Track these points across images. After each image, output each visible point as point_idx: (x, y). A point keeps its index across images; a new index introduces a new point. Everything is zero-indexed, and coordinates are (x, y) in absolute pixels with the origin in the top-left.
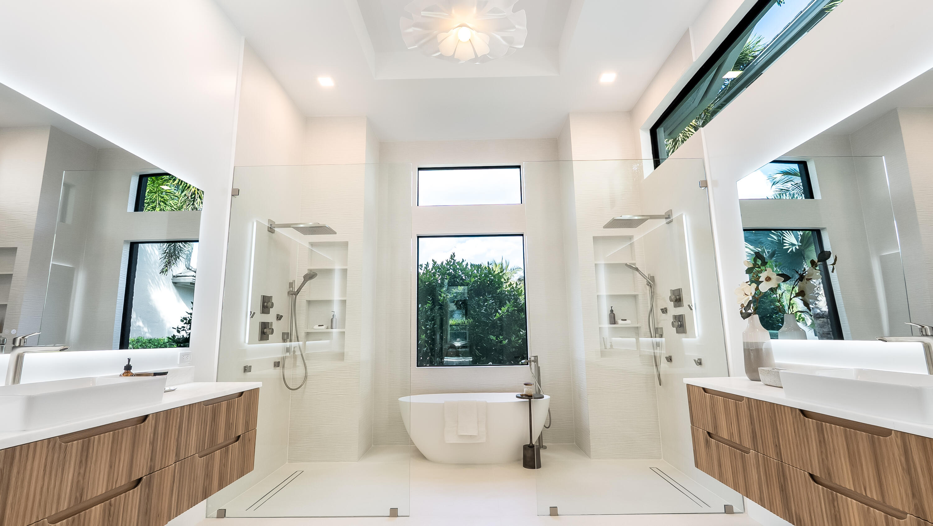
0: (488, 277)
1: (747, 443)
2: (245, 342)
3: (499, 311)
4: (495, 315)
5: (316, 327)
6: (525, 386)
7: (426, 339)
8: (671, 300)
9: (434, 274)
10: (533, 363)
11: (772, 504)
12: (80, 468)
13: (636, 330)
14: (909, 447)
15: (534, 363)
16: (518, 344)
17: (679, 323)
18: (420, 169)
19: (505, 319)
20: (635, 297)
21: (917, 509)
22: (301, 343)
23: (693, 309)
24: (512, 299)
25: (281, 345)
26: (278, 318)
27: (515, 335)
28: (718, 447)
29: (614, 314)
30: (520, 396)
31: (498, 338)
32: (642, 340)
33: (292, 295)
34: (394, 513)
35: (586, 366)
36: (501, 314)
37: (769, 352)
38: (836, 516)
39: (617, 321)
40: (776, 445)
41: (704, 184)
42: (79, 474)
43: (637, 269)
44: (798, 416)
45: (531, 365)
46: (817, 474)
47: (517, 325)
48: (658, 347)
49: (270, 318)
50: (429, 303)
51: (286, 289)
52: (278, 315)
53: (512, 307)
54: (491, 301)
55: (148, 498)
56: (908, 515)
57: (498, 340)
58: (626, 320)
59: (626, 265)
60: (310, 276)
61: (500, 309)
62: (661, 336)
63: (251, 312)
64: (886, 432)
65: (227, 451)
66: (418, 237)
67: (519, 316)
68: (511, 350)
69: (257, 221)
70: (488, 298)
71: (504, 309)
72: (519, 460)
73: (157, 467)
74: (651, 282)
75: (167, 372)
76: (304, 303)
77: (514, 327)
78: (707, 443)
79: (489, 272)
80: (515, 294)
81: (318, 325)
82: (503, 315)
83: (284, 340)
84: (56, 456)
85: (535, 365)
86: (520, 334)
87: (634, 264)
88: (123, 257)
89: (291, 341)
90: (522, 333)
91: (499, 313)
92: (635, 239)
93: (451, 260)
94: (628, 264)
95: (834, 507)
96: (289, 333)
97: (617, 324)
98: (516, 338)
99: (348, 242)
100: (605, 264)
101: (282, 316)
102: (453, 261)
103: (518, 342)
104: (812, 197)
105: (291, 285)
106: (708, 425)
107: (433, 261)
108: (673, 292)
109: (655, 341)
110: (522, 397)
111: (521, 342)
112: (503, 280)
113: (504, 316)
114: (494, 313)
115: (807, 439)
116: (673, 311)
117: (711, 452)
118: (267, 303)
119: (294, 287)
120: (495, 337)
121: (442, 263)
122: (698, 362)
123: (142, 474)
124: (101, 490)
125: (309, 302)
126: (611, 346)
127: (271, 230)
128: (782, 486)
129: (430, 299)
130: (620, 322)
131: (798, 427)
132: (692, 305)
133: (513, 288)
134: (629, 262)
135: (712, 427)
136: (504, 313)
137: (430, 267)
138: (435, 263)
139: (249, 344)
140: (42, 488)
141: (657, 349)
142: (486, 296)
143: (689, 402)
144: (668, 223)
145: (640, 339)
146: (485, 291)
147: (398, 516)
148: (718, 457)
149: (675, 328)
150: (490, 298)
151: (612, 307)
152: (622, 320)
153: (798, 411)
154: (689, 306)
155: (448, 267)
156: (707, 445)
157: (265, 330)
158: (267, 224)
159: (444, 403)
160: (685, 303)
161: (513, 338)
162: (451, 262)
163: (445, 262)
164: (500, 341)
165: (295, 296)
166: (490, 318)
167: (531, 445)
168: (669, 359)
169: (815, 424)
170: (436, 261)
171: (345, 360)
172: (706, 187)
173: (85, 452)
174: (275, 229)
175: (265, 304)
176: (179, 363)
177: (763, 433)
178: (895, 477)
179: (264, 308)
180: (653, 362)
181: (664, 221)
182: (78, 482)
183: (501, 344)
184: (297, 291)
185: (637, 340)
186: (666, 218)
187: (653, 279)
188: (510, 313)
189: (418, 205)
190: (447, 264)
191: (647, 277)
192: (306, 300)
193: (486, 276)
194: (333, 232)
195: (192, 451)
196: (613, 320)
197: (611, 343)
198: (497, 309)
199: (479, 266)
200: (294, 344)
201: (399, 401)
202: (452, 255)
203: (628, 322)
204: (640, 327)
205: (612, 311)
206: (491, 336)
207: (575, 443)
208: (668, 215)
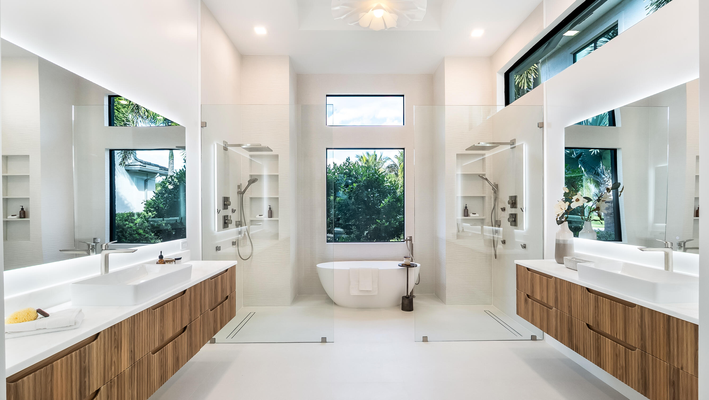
0: (374, 175)
1: (551, 303)
2: (215, 230)
3: (383, 202)
4: (380, 205)
5: (258, 216)
6: (404, 258)
8: (509, 203)
9: (334, 172)
10: (408, 241)
11: (562, 339)
12: (161, 323)
13: (482, 221)
14: (644, 314)
15: (410, 241)
16: (396, 226)
17: (513, 219)
18: (327, 96)
19: (387, 208)
20: (483, 198)
21: (642, 346)
22: (248, 227)
23: (524, 211)
24: (391, 192)
25: (236, 229)
26: (233, 211)
27: (393, 218)
28: (533, 304)
29: (468, 210)
30: (401, 265)
31: (382, 221)
32: (486, 227)
33: (240, 195)
34: (324, 340)
36: (384, 204)
37: (571, 246)
38: (598, 347)
39: (469, 215)
40: (569, 306)
41: (541, 125)
43: (486, 179)
44: (584, 291)
45: (407, 243)
46: (591, 324)
47: (395, 212)
48: (496, 234)
49: (228, 212)
51: (236, 190)
52: (232, 209)
53: (392, 199)
54: (377, 194)
55: (191, 337)
56: (637, 349)
57: (382, 222)
58: (475, 214)
59: (479, 176)
60: (252, 181)
61: (384, 200)
62: (499, 226)
63: (217, 210)
64: (633, 305)
66: (327, 149)
67: (396, 205)
68: (391, 230)
69: (217, 144)
70: (374, 192)
71: (387, 200)
72: (398, 305)
73: (193, 319)
76: (248, 200)
77: (393, 213)
78: (526, 301)
79: (375, 172)
80: (393, 188)
82: (386, 204)
83: (237, 226)
84: (151, 317)
85: (410, 243)
86: (397, 218)
87: (484, 175)
88: (106, 161)
89: (241, 226)
90: (398, 217)
91: (382, 203)
92: (486, 156)
93: (346, 162)
95: (598, 342)
96: (240, 220)
97: (469, 216)
98: (394, 221)
99: (278, 155)
100: (464, 174)
101: (235, 210)
103: (396, 224)
104: (614, 125)
105: (239, 187)
106: (528, 291)
108: (511, 197)
109: (495, 229)
111: (398, 224)
112: (385, 179)
113: (386, 206)
114: (379, 203)
115: (588, 304)
116: (510, 211)
117: (528, 307)
118: (227, 202)
119: (241, 188)
120: (380, 220)
121: (341, 165)
122: (523, 246)
123: (187, 324)
125: (251, 198)
126: (463, 230)
127: (225, 149)
128: (570, 330)
130: (471, 215)
131: (584, 298)
132: (523, 209)
133: (392, 184)
134: (480, 172)
135: (530, 292)
136: (386, 203)
138: (335, 165)
139: (218, 231)
140: (147, 336)
141: (495, 235)
142: (373, 190)
143: (517, 275)
144: (512, 148)
145: (484, 226)
146: (372, 186)
147: (326, 342)
148: (532, 309)
149: (510, 222)
150: (376, 192)
151: (466, 205)
152: (473, 214)
153: (585, 288)
154: (521, 209)
155: (345, 168)
156: (526, 302)
157: (226, 221)
158: (222, 145)
159: (349, 269)
160: (519, 206)
161: (392, 221)
162: (347, 164)
164: (383, 223)
165: (242, 195)
166: (376, 207)
167: (407, 296)
168: (504, 242)
169: (594, 297)
170: (336, 163)
171: (279, 239)
172: (542, 127)
173: (162, 313)
174: (228, 148)
175: (225, 203)
176: (181, 249)
177: (562, 298)
178: (634, 329)
179: (225, 205)
180: (492, 243)
181: (509, 147)
182: (161, 331)
183: (384, 225)
184: (243, 191)
185: (482, 227)
186: (511, 145)
187: (497, 186)
188: (390, 203)
189: (326, 125)
190: (344, 165)
191: (493, 185)
192: (250, 197)
195: (207, 308)
196: (466, 213)
198: (381, 200)
200: (243, 228)
201: (316, 266)
202: (347, 158)
203: (477, 215)
204: (485, 219)
205: (466, 207)
206: (377, 220)
207: (434, 294)
208: (513, 143)
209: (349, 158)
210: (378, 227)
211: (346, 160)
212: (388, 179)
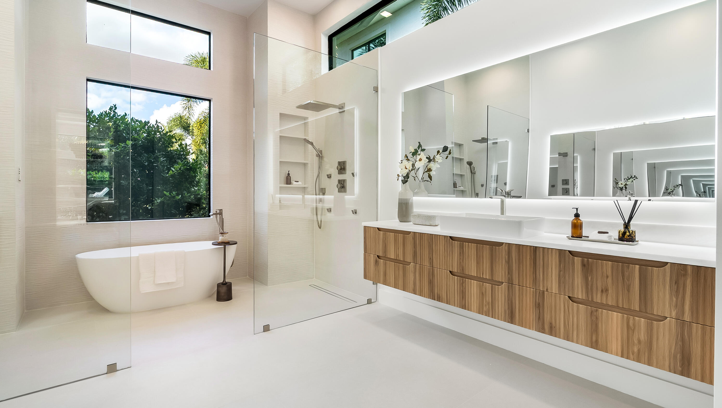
1: (409, 258)
3: (172, 168)
4: (168, 172)
6: (220, 235)
8: (336, 169)
11: (421, 291)
13: (304, 190)
14: (511, 250)
15: (219, 215)
16: (190, 200)
17: (342, 185)
19: (178, 176)
20: (305, 165)
21: (509, 279)
23: (355, 175)
24: (181, 158)
27: (186, 191)
28: (385, 264)
29: (290, 177)
31: (171, 194)
32: (308, 196)
34: (112, 367)
35: (268, 217)
36: (173, 171)
38: (463, 291)
39: (291, 182)
40: (430, 258)
41: (376, 90)
43: (311, 143)
44: (448, 241)
45: (216, 217)
46: (455, 270)
47: (188, 182)
53: (183, 166)
54: (162, 158)
56: (504, 283)
58: (298, 182)
59: (305, 139)
62: (325, 194)
64: (501, 244)
66: (87, 80)
68: (185, 204)
71: (177, 166)
72: (210, 296)
74: (320, 155)
77: (186, 183)
78: (376, 262)
79: (157, 129)
80: (184, 153)
82: (176, 172)
85: (220, 217)
86: (192, 190)
87: (310, 139)
91: (171, 170)
92: (309, 120)
93: (110, 111)
94: (307, 139)
95: (463, 286)
97: (292, 184)
103: (191, 198)
106: (379, 252)
108: (339, 163)
109: (319, 197)
110: (217, 244)
113: (176, 174)
114: (166, 170)
115: (452, 252)
116: (337, 177)
117: (379, 268)
120: (169, 192)
122: (354, 212)
128: (430, 280)
130: (294, 183)
131: (447, 247)
132: (354, 173)
133: (183, 148)
134: (303, 137)
135: (382, 252)
136: (177, 170)
141: (319, 203)
143: (364, 238)
144: (340, 112)
145: (305, 196)
147: (117, 370)
148: (384, 270)
149: (337, 189)
151: (289, 171)
152: (295, 181)
153: (449, 237)
154: (352, 173)
156: (376, 264)
159: (138, 255)
160: (348, 171)
162: (110, 114)
164: (173, 196)
167: (224, 282)
168: (330, 210)
169: (459, 244)
172: (377, 92)
177: (422, 252)
178: (501, 266)
180: (314, 211)
181: (337, 111)
183: (174, 199)
185: (303, 196)
186: (339, 108)
187: (321, 152)
189: (86, 43)
191: (318, 151)
196: (288, 181)
198: (169, 166)
201: (75, 257)
203: (299, 183)
204: (308, 187)
205: (289, 174)
206: (164, 191)
207: (248, 277)
208: (341, 107)
209: (115, 106)
210: (165, 202)
211: (109, 109)
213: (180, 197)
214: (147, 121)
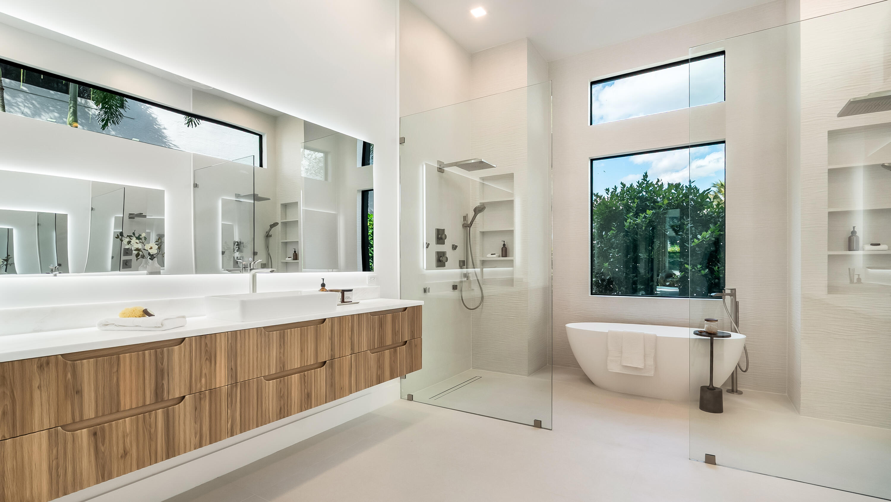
0: (689, 197)
2: (424, 268)
3: (699, 236)
4: (692, 241)
5: (489, 255)
6: (706, 322)
7: (609, 267)
12: (280, 349)
15: (731, 297)
18: (592, 83)
19: (706, 245)
22: (478, 270)
25: (459, 271)
26: (453, 248)
29: (858, 237)
30: (698, 333)
33: (466, 227)
34: (538, 424)
36: (700, 240)
39: (864, 247)
42: (280, 352)
45: (725, 299)
49: (446, 248)
50: (614, 230)
51: (460, 222)
52: (453, 245)
53: (718, 231)
54: (689, 225)
55: (332, 375)
57: (695, 269)
58: (879, 245)
59: (883, 166)
60: (478, 210)
61: (700, 234)
63: (426, 243)
65: (395, 351)
66: (592, 160)
68: (713, 281)
69: (426, 164)
71: (706, 233)
73: (337, 356)
75: (352, 290)
76: (478, 235)
81: (491, 254)
82: (703, 240)
83: (461, 267)
84: (263, 339)
85: (732, 300)
88: (358, 203)
89: (468, 268)
91: (697, 238)
93: (643, 181)
94: (886, 164)
96: (465, 261)
97: (863, 250)
99: (513, 173)
100: (866, 167)
101: (456, 246)
102: (645, 182)
105: (465, 218)
107: (622, 183)
110: (700, 333)
113: (705, 242)
114: (692, 239)
118: (442, 235)
119: (467, 220)
120: (692, 266)
123: (326, 359)
124: (297, 365)
125: (483, 233)
126: (859, 279)
127: (441, 170)
129: (615, 226)
130: (868, 247)
136: (705, 238)
137: (619, 190)
139: (427, 269)
140: (257, 358)
142: (684, 220)
147: (541, 428)
151: (854, 227)
152: (872, 245)
155: (639, 189)
157: (441, 258)
158: (437, 166)
159: (607, 332)
161: (717, 268)
162: (643, 184)
163: (635, 185)
164: (698, 270)
165: (469, 228)
166: (686, 244)
167: (711, 387)
171: (514, 286)
173: (282, 338)
174: (444, 169)
175: (440, 236)
176: (367, 283)
179: (439, 239)
182: (280, 357)
183: (699, 274)
184: (470, 222)
188: (715, 238)
189: (591, 125)
190: (638, 186)
192: (480, 232)
193: (686, 196)
194: (490, 166)
195: (364, 347)
197: (859, 276)
198: (697, 234)
199: (677, 186)
200: (470, 270)
201: (565, 326)
202: (644, 175)
203: (883, 247)
205: (852, 231)
206: (685, 265)
207: (786, 394)
212: (712, 200)
213: (707, 272)
214: (678, 183)
